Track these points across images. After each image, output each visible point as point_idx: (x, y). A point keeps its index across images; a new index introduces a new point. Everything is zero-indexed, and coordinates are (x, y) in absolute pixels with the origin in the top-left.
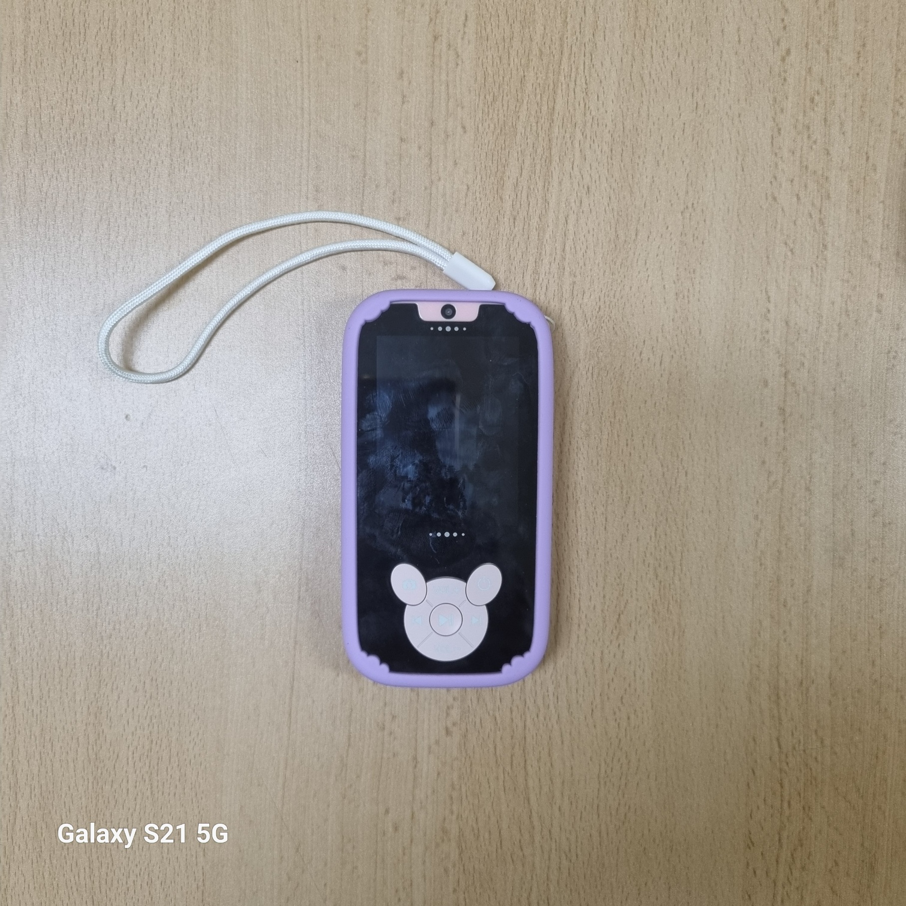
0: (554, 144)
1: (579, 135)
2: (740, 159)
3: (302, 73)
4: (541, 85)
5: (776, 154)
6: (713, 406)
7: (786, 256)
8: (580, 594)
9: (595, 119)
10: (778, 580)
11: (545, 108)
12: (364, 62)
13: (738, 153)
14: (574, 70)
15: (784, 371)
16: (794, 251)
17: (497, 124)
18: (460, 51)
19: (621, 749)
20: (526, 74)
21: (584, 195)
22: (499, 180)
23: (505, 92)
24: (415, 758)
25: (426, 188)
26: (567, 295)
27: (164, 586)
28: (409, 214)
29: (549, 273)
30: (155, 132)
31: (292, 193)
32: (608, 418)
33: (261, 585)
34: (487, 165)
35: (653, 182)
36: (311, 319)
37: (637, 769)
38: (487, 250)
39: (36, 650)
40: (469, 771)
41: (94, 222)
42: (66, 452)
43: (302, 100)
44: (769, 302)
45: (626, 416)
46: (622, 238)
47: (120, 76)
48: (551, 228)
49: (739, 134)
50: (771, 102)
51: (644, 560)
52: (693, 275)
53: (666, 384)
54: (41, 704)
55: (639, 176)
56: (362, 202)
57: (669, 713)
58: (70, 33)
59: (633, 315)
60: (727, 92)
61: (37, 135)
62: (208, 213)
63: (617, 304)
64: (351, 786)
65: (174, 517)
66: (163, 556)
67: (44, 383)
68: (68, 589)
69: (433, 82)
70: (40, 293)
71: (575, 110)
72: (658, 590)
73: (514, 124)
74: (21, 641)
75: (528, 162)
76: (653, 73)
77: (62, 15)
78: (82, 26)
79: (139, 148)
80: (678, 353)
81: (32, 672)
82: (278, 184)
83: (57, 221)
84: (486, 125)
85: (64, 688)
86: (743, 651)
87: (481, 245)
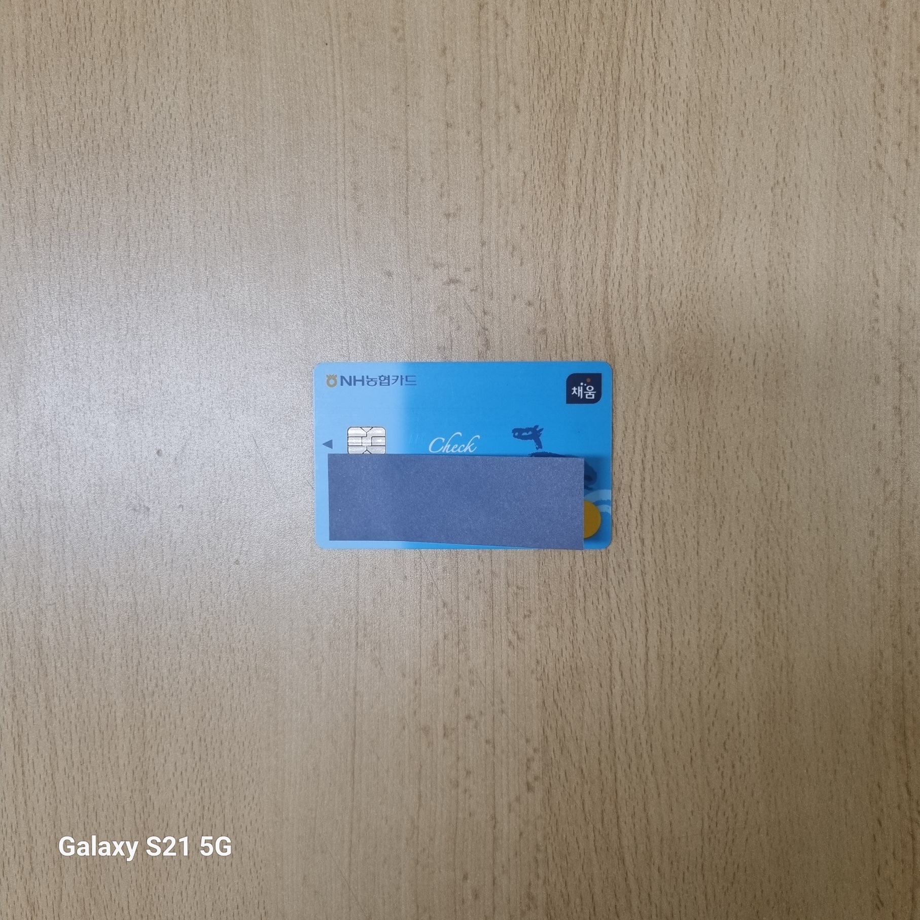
0: (621, 119)
1: (649, 108)
2: (837, 122)
3: (333, 57)
4: (604, 52)
5: (880, 115)
6: (816, 409)
7: (895, 232)
8: (672, 628)
9: (667, 87)
10: (900, 604)
11: (608, 79)
12: (402, 39)
13: (835, 116)
14: (640, 33)
15: (898, 365)
16: (905, 225)
17: (555, 100)
18: (509, 20)
19: (726, 801)
20: (585, 40)
21: (658, 175)
22: (560, 164)
23: (563, 63)
24: (494, 817)
25: (477, 179)
26: (643, 291)
27: (208, 636)
28: (459, 209)
29: (622, 266)
30: (173, 133)
31: (329, 193)
32: (695, 428)
33: (314, 631)
34: (545, 148)
35: (737, 155)
36: (356, 333)
37: (746, 823)
38: (550, 244)
39: (74, 712)
40: (554, 829)
41: (111, 238)
42: (94, 494)
43: (334, 87)
44: (877, 285)
45: (717, 425)
46: (704, 222)
47: (131, 74)
48: (621, 216)
49: (834, 92)
50: (871, 55)
51: (744, 588)
52: (787, 259)
53: (761, 387)
54: (82, 770)
55: (720, 149)
56: (407, 198)
57: (779, 759)
58: (75, 29)
59: (720, 310)
60: (819, 46)
61: (45, 145)
62: (236, 221)
63: (701, 297)
64: (424, 849)
65: (215, 560)
66: (205, 604)
67: (67, 420)
68: (104, 644)
69: (480, 57)
70: (58, 320)
71: (643, 78)
72: (761, 620)
73: (575, 99)
74: (57, 703)
75: (592, 141)
76: (732, 29)
77: (65, 9)
78: (87, 21)
79: (157, 152)
80: (773, 350)
81: (71, 735)
82: (311, 184)
83: (71, 239)
84: (542, 102)
85: (106, 752)
86: (863, 687)
87: (543, 239)
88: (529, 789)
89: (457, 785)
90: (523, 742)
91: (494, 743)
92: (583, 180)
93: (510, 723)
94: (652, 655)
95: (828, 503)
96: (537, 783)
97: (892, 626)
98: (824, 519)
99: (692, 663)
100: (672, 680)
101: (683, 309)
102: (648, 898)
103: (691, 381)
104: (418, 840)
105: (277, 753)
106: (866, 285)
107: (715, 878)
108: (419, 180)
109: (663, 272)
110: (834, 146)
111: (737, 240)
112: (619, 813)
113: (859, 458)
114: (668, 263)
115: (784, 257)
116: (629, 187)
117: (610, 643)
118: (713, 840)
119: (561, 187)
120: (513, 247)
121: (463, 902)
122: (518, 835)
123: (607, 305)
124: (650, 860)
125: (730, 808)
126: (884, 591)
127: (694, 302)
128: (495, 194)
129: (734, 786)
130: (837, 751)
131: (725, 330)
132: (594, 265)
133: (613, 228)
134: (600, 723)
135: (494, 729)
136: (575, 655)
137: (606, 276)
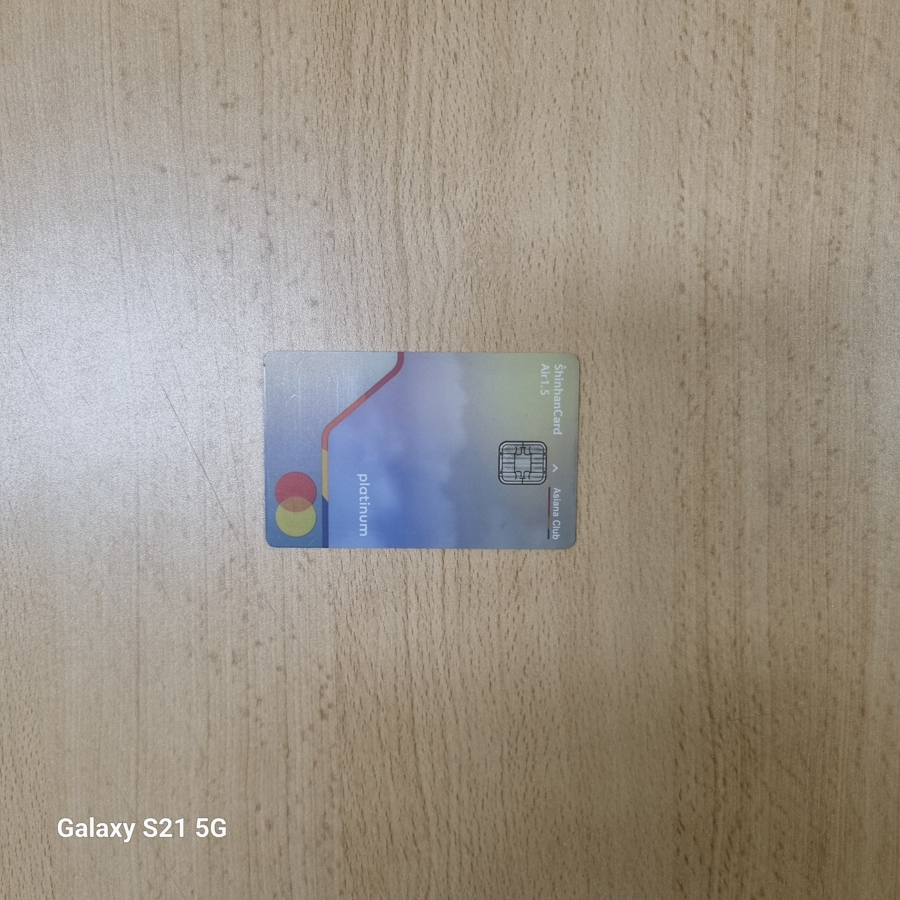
88: (322, 718)
89: (248, 714)
90: (315, 668)
91: (285, 670)
92: (370, 68)
93: (301, 649)
94: (449, 577)
95: (631, 418)
96: (330, 710)
97: (695, 546)
98: (626, 435)
99: (491, 585)
100: (470, 604)
101: (479, 211)
102: (446, 825)
103: (488, 289)
104: (207, 770)
105: (56, 682)
106: (670, 187)
107: (515, 805)
108: (193, 65)
109: (457, 170)
110: (638, 35)
111: (535, 137)
112: (416, 740)
113: (662, 371)
114: (462, 160)
115: (584, 155)
116: (420, 77)
117: (405, 565)
118: (512, 766)
119: (347, 75)
120: (297, 142)
121: (256, 832)
122: (312, 764)
123: (398, 206)
124: (449, 787)
125: (530, 734)
126: (688, 510)
127: (491, 202)
128: (276, 82)
129: (534, 713)
130: (639, 675)
131: (523, 234)
132: (384, 162)
133: (403, 122)
134: (396, 649)
135: (285, 656)
136: (369, 578)
137: (397, 174)
